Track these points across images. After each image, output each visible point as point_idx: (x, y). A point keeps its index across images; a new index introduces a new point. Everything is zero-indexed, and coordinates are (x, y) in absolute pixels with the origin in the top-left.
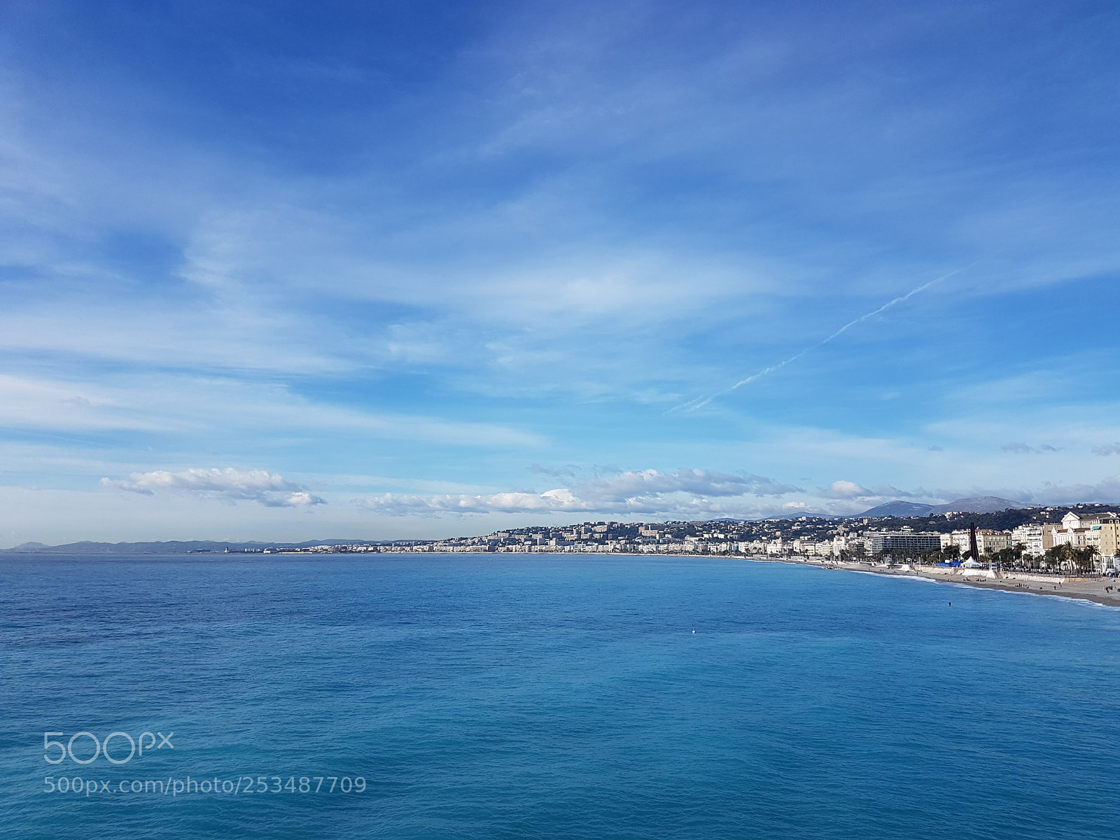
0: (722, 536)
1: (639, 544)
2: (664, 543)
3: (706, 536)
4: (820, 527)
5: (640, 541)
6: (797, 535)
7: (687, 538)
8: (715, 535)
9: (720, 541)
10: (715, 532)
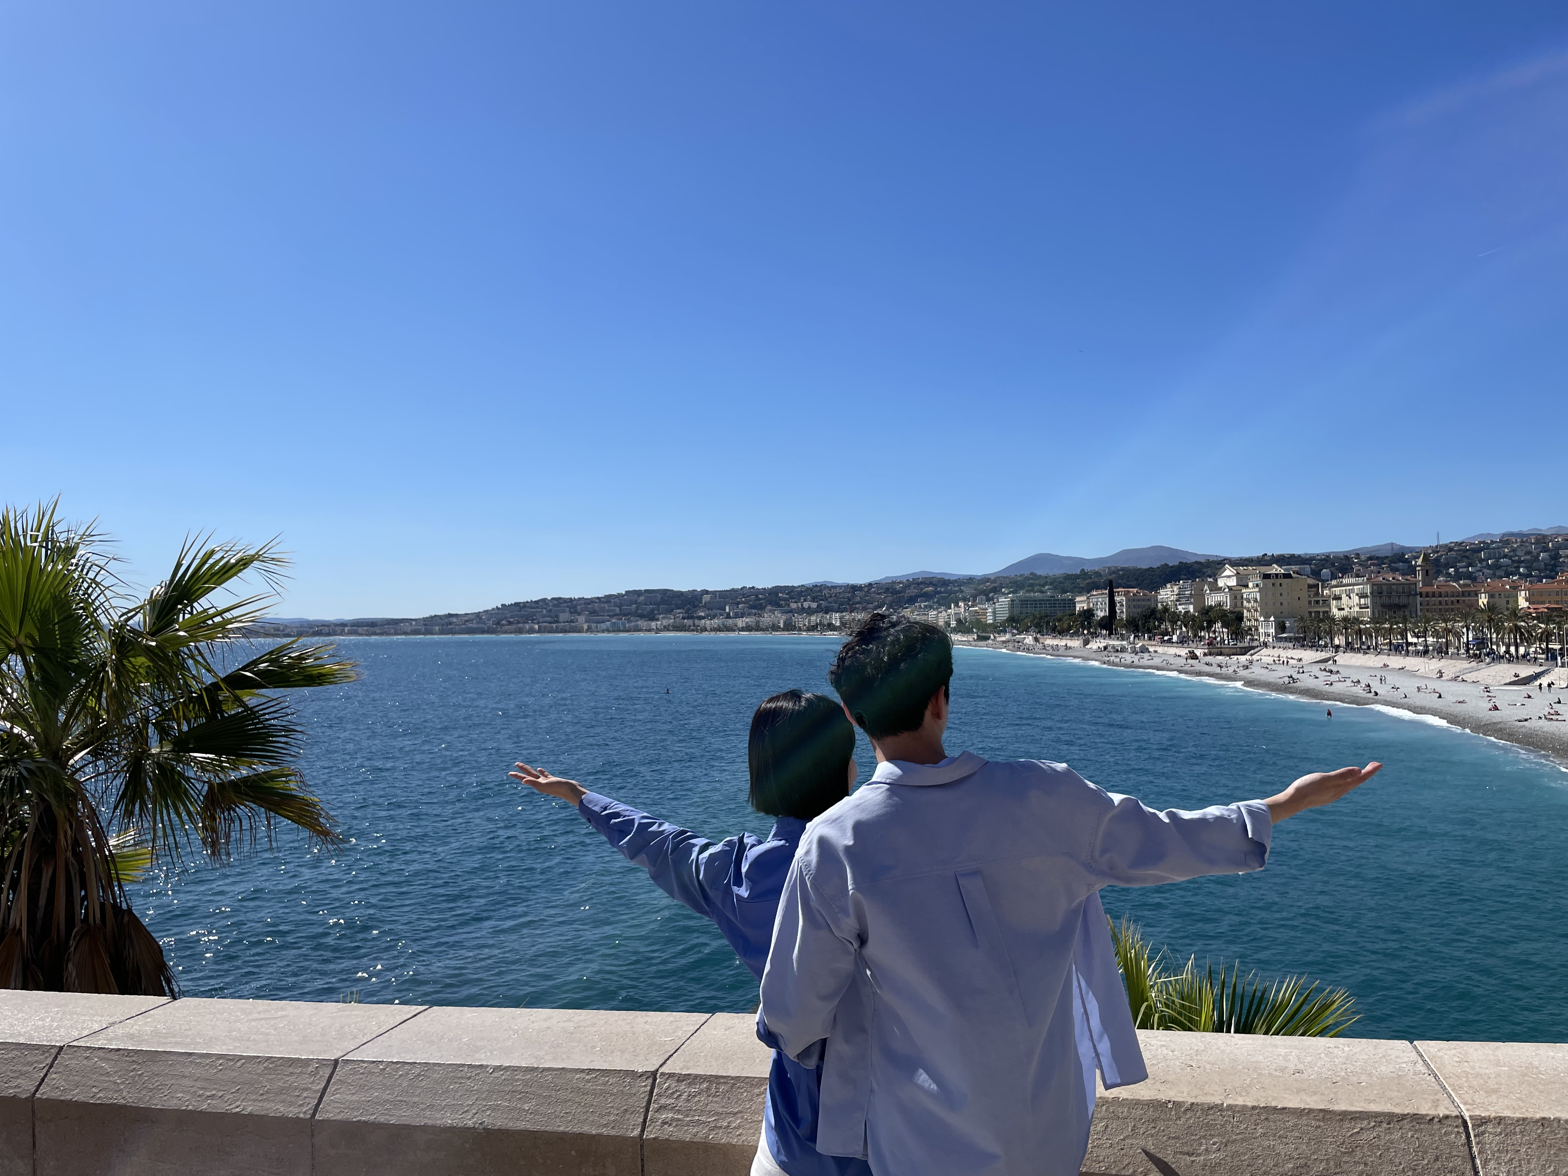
0: (814, 605)
1: (701, 618)
2: (737, 616)
3: (794, 606)
4: (943, 589)
5: (703, 614)
6: (912, 600)
7: (769, 607)
8: (806, 605)
9: (810, 612)
10: (805, 601)
